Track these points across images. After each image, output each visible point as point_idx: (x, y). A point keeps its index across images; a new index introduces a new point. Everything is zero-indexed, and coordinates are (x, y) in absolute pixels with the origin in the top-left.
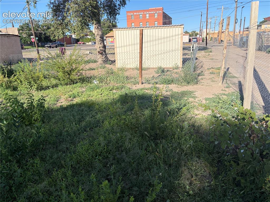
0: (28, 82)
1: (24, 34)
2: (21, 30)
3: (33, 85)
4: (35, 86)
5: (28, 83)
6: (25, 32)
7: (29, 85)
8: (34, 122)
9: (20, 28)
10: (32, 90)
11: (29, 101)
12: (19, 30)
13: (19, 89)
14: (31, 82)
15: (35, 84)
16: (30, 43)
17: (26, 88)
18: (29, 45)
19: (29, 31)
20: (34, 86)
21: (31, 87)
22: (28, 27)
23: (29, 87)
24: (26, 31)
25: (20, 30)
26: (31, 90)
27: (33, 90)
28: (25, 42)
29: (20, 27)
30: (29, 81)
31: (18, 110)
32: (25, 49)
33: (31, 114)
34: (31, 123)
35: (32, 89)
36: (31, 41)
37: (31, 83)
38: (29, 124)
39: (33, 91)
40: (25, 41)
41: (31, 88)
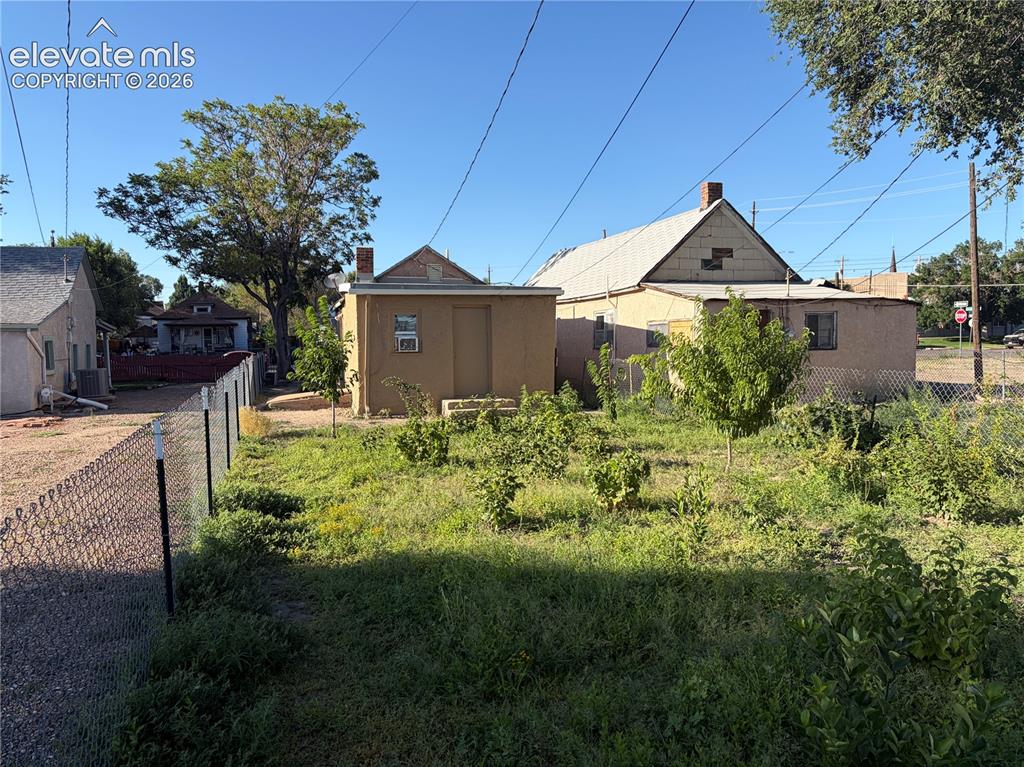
0: (932, 482)
1: (931, 293)
2: (923, 280)
3: (950, 493)
4: (957, 498)
5: (933, 485)
6: (932, 286)
7: (935, 494)
8: (949, 657)
9: (918, 274)
10: (941, 513)
11: (939, 563)
12: (912, 280)
13: (890, 498)
14: (945, 481)
15: (959, 494)
16: (947, 326)
17: (921, 500)
18: (939, 333)
19: (952, 282)
20: (953, 501)
21: (939, 500)
22: (949, 268)
23: (933, 498)
24: (938, 283)
25: (916, 282)
26: (937, 511)
27: (947, 517)
28: (925, 323)
29: (919, 271)
30: (936, 478)
31: (908, 601)
32: (925, 347)
33: (943, 622)
34: (935, 657)
35: (943, 508)
36: (954, 321)
37: (945, 485)
38: (925, 658)
39: (946, 521)
40: (926, 318)
41: (941, 505)
